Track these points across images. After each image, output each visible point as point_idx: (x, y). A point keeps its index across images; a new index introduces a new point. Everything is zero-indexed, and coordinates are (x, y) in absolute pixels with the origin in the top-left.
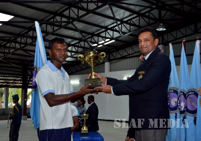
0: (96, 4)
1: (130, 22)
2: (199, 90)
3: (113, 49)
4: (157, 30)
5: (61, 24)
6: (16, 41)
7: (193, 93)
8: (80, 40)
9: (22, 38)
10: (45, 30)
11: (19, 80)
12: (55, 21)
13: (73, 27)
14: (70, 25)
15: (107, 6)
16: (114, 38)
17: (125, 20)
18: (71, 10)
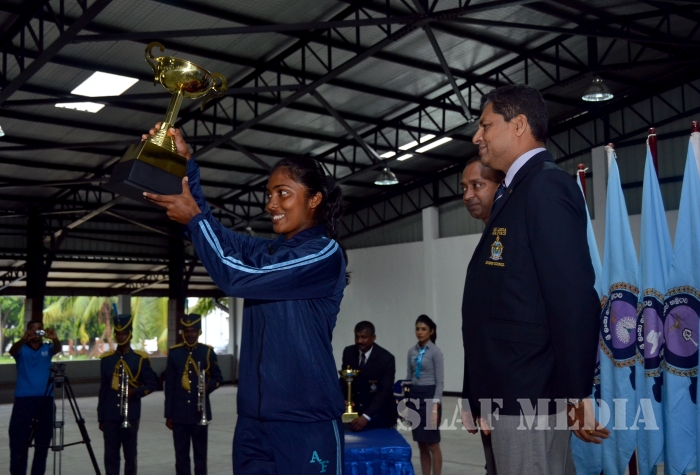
0: (385, 26)
1: (497, 76)
3: (447, 166)
4: (584, 98)
5: (279, 94)
7: (685, 300)
8: (342, 142)
10: (231, 115)
11: (159, 273)
12: (262, 88)
13: (316, 102)
14: (307, 98)
15: (420, 32)
16: (447, 129)
17: (481, 72)
18: (306, 49)
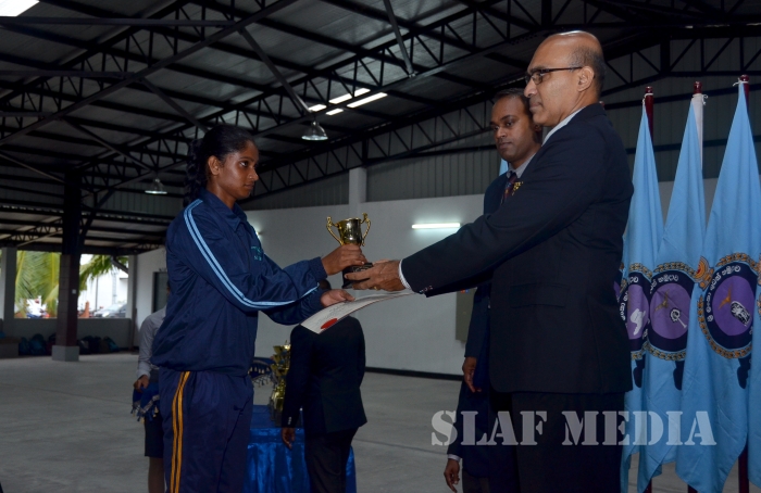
1: (443, 29)
2: (696, 268)
3: (379, 124)
5: (203, 30)
6: (46, 87)
7: (675, 278)
8: (267, 90)
9: (65, 78)
10: (146, 52)
11: (52, 224)
12: (183, 21)
13: (244, 43)
14: (234, 37)
16: (384, 84)
17: (425, 22)
